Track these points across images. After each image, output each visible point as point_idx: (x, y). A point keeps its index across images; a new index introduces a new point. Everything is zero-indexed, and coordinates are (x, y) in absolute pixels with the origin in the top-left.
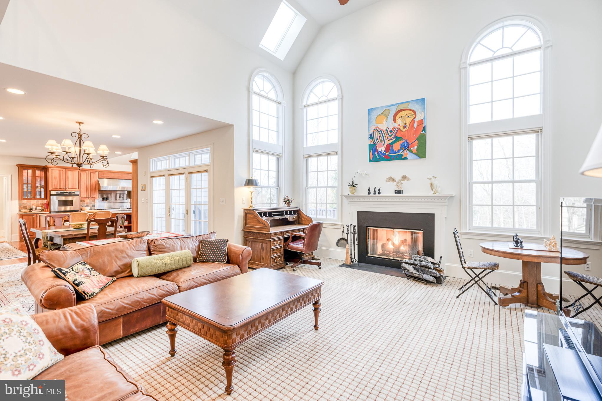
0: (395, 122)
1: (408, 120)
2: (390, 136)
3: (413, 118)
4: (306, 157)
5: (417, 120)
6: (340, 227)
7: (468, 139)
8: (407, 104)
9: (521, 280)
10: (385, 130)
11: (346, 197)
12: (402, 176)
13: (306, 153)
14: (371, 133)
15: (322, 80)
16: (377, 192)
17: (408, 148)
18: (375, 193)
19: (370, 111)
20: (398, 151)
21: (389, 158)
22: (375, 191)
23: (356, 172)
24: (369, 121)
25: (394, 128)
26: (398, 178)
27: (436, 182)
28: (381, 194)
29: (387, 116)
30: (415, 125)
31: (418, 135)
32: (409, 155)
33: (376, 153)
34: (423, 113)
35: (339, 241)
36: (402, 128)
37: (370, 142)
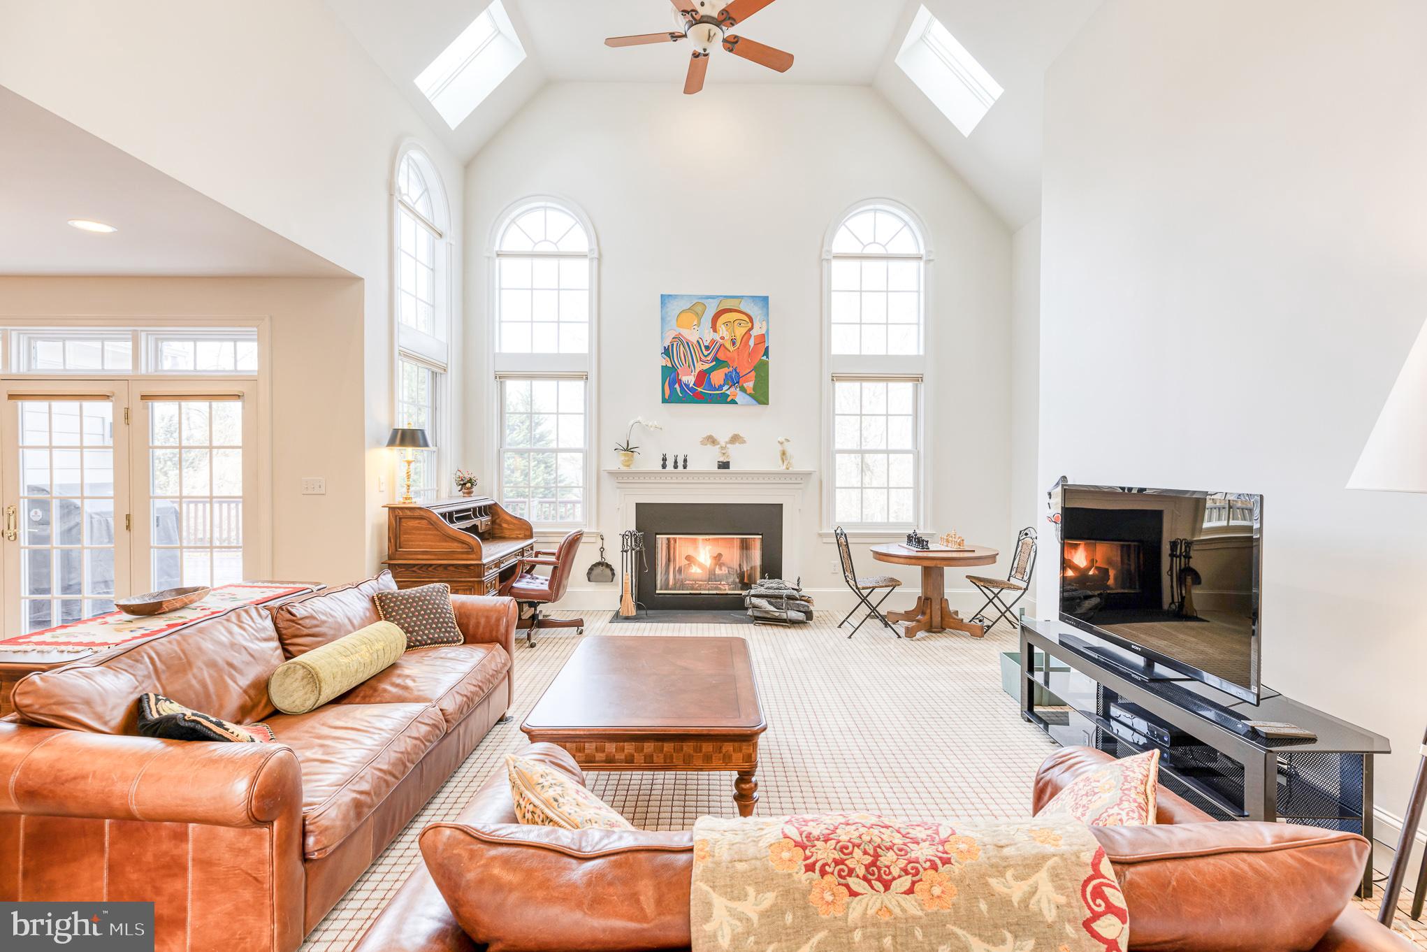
0: (715, 331)
1: (740, 332)
2: (706, 356)
3: (747, 329)
4: (501, 378)
5: (754, 333)
6: (593, 540)
7: (833, 380)
8: (737, 301)
9: (919, 598)
10: (695, 342)
11: (611, 473)
12: (730, 436)
13: (502, 367)
14: (667, 344)
15: (542, 204)
16: (680, 463)
17: (738, 382)
18: (676, 467)
19: (665, 299)
20: (721, 387)
21: (703, 398)
22: (676, 462)
23: (632, 422)
24: (663, 319)
25: (713, 341)
26: (723, 438)
27: (789, 448)
28: (688, 468)
29: (699, 317)
30: (752, 343)
31: (756, 362)
32: (740, 397)
33: (677, 386)
34: (764, 323)
35: (591, 569)
36: (728, 345)
37: (665, 362)
